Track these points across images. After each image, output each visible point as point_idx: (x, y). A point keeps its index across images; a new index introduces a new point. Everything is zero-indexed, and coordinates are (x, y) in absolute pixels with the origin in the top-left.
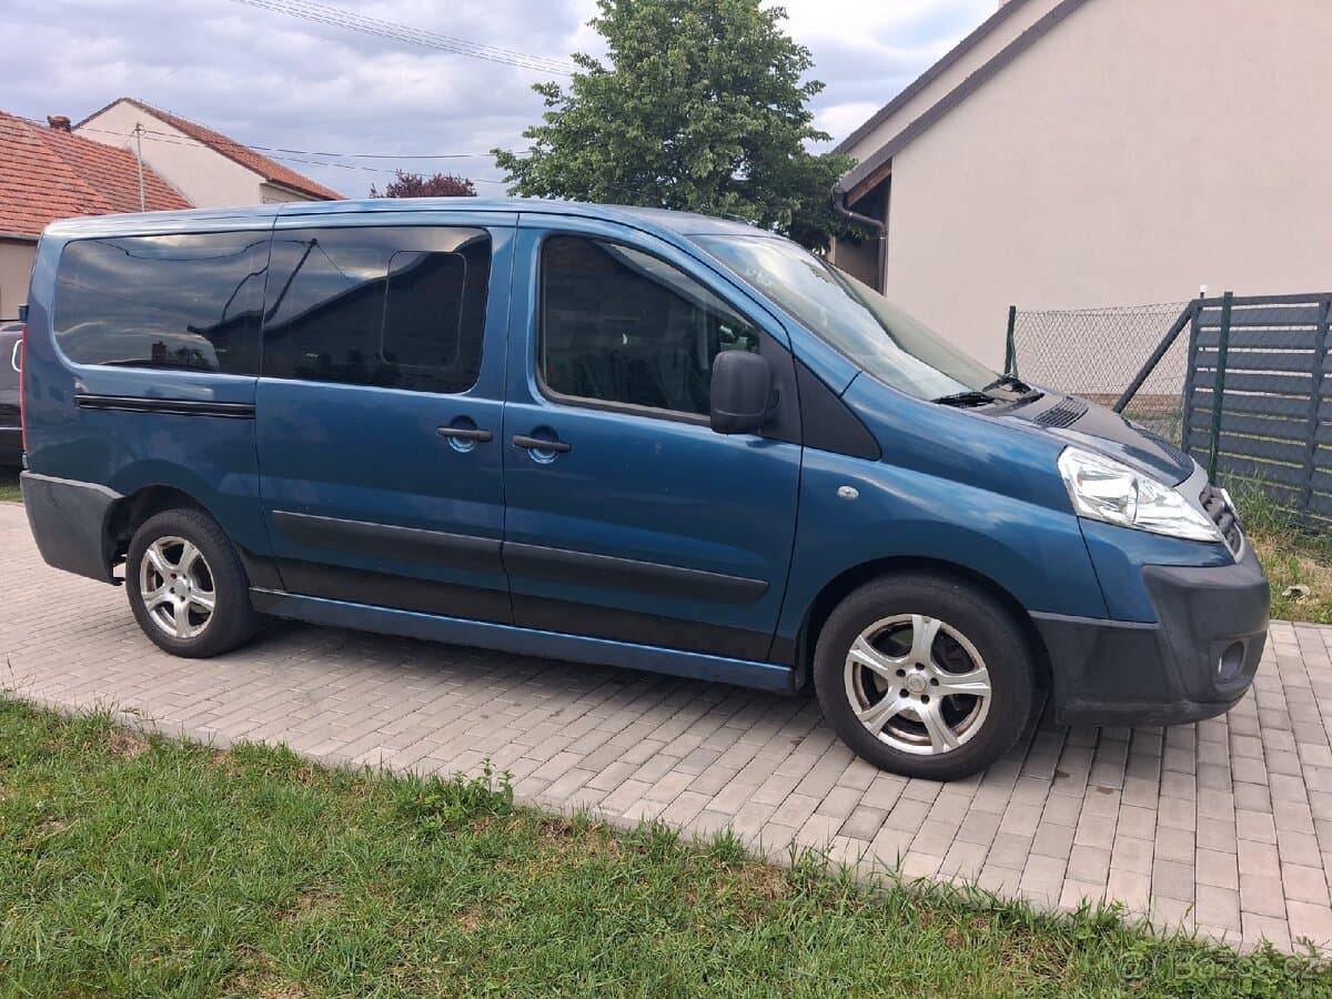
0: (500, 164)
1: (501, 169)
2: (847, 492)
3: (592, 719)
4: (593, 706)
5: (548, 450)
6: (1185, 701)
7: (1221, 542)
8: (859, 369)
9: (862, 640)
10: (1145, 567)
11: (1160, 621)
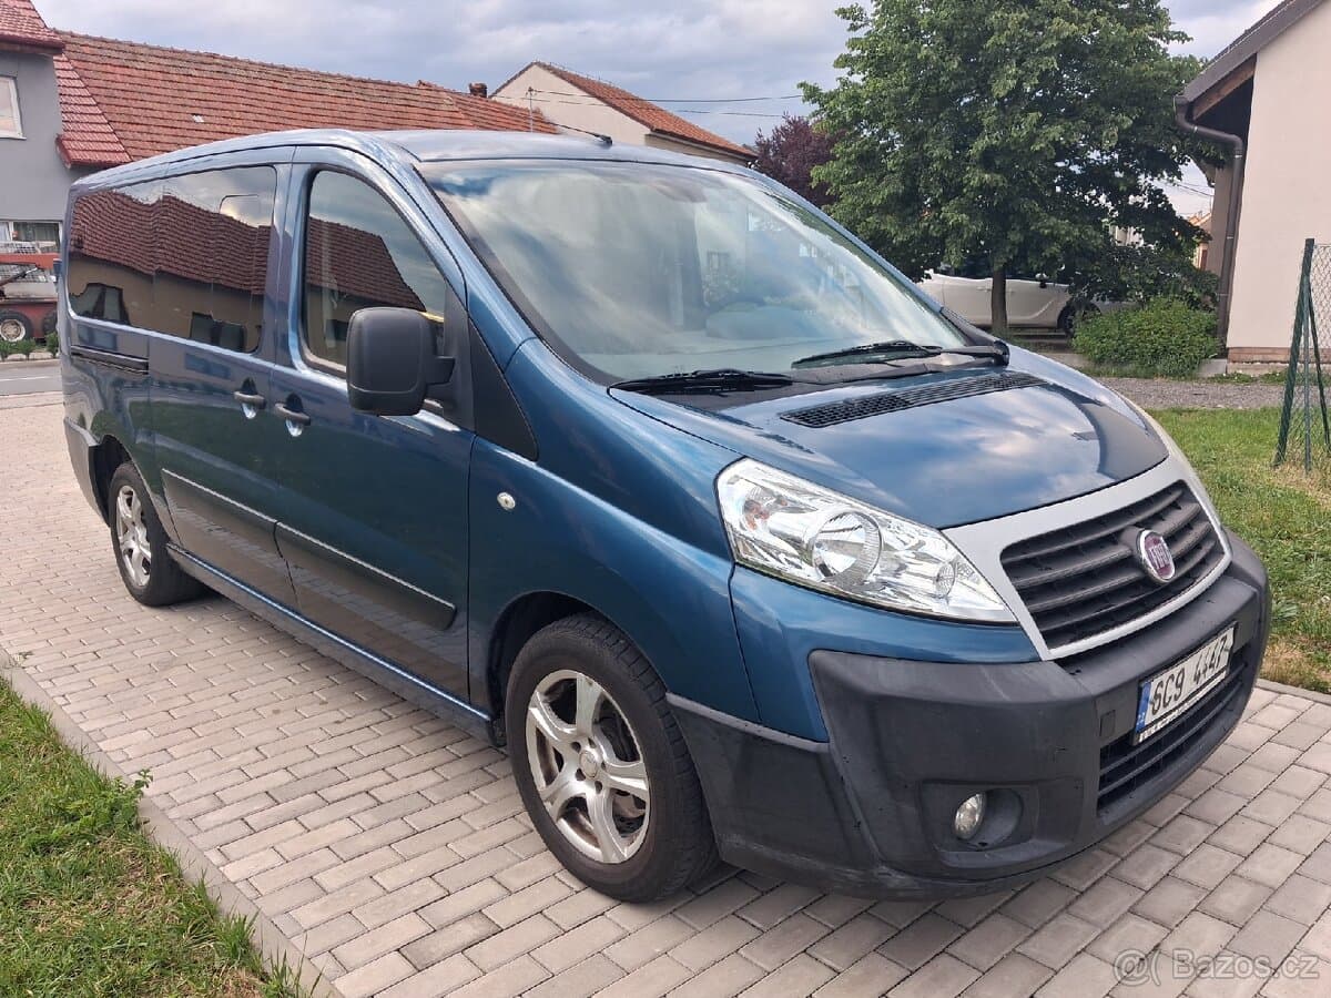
0: (808, 98)
2: (506, 500)
3: (365, 734)
4: (390, 718)
5: (296, 422)
6: (884, 869)
7: (1016, 625)
8: (533, 335)
9: (538, 696)
10: (816, 655)
11: (834, 741)
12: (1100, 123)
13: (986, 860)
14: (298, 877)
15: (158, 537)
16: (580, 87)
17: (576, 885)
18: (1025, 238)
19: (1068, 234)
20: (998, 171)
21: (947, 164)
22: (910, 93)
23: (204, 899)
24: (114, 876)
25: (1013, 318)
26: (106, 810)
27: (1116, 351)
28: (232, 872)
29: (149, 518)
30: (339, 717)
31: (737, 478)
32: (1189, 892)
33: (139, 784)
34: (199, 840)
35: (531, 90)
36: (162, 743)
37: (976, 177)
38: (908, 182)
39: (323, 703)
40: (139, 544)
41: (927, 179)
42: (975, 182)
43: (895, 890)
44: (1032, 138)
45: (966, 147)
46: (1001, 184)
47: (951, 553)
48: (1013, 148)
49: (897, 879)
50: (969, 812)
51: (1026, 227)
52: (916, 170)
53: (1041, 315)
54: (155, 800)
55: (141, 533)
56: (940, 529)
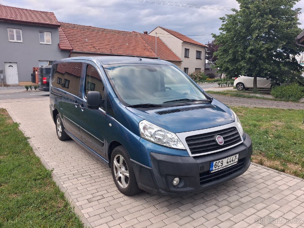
0: (213, 37)
1: (213, 38)
2: (110, 125)
3: (93, 165)
4: (98, 163)
5: (83, 109)
6: (161, 190)
7: (186, 150)
8: (116, 97)
9: (115, 159)
10: (151, 153)
11: (153, 167)
12: (278, 43)
13: (178, 190)
14: (74, 187)
15: (63, 128)
16: (168, 32)
17: (119, 192)
18: (260, 69)
19: (270, 68)
20: (254, 54)
21: (242, 52)
22: (234, 37)
23: (58, 189)
24: (46, 185)
25: (258, 86)
26: (46, 174)
27: (280, 95)
28: (64, 186)
29: (62, 124)
30: (89, 162)
31: (142, 123)
32: (227, 202)
33: (52, 170)
34: (60, 180)
35: (156, 33)
36: (58, 164)
37: (248, 56)
38: (234, 56)
39: (87, 160)
40: (60, 129)
41: (238, 56)
42: (248, 57)
43: (163, 194)
44: (261, 47)
45: (247, 48)
46: (254, 57)
47: (176, 138)
48: (257, 49)
49: (163, 192)
50: (176, 181)
51: (260, 66)
52: (236, 53)
53: (266, 86)
54: (55, 174)
55: (60, 127)
56: (175, 133)
